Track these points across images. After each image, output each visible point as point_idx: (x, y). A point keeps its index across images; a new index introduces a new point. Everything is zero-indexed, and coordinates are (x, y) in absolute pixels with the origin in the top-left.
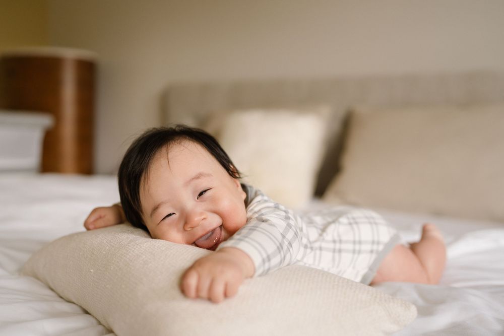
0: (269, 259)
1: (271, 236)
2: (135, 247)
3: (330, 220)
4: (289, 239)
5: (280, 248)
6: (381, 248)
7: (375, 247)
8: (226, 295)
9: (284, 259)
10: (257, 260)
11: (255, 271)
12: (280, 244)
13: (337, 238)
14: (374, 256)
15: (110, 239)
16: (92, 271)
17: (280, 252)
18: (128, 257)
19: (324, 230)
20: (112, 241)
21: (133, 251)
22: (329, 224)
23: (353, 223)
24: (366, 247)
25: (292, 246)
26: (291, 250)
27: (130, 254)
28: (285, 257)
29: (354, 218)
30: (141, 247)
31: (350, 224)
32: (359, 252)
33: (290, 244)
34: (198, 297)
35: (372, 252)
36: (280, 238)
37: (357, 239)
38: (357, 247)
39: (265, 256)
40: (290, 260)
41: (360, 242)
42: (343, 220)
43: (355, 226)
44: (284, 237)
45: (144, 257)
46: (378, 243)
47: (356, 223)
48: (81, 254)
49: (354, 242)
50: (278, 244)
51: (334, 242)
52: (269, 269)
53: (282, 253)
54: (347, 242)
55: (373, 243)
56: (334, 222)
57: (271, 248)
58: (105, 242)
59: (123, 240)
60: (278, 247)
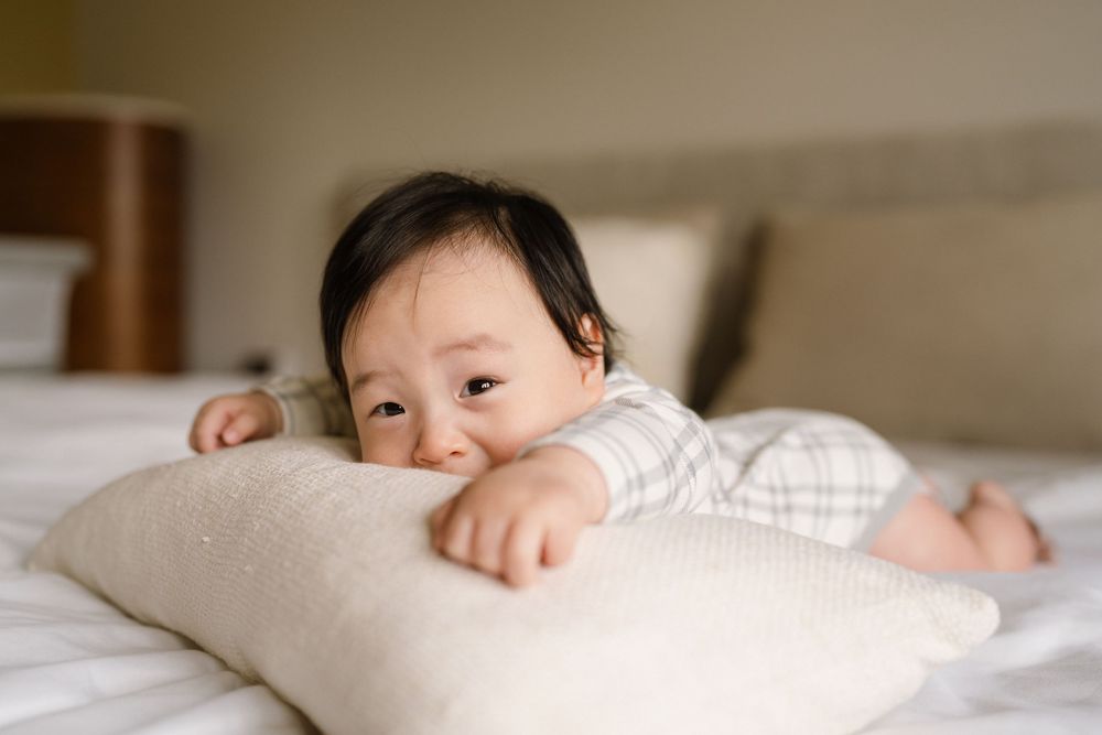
0: (642, 482)
1: (650, 435)
2: (311, 477)
3: (760, 439)
4: (691, 458)
5: (669, 465)
6: (878, 502)
7: (865, 501)
8: (544, 560)
9: (676, 495)
10: (616, 480)
11: (608, 506)
12: (670, 458)
13: (778, 483)
14: (863, 522)
15: (247, 468)
16: (206, 539)
17: (668, 474)
18: (295, 498)
19: (747, 463)
20: (253, 470)
21: (306, 486)
22: (760, 449)
23: (813, 445)
24: (845, 501)
25: (694, 474)
26: (692, 480)
27: (300, 493)
28: (677, 490)
29: (815, 436)
30: (325, 477)
31: (807, 447)
32: (829, 512)
33: (692, 468)
34: (473, 566)
35: (858, 512)
36: (671, 446)
37: (824, 481)
38: (824, 501)
39: (633, 474)
40: (687, 505)
41: (831, 490)
42: (791, 438)
43: (818, 453)
44: (679, 448)
45: (334, 495)
46: (872, 491)
47: (822, 446)
48: (178, 504)
49: (818, 490)
50: (666, 458)
51: (772, 490)
52: (638, 511)
53: (672, 477)
54: (802, 488)
55: (860, 490)
56: (770, 443)
57: (649, 461)
58: (236, 474)
59: (279, 466)
60: (664, 463)
